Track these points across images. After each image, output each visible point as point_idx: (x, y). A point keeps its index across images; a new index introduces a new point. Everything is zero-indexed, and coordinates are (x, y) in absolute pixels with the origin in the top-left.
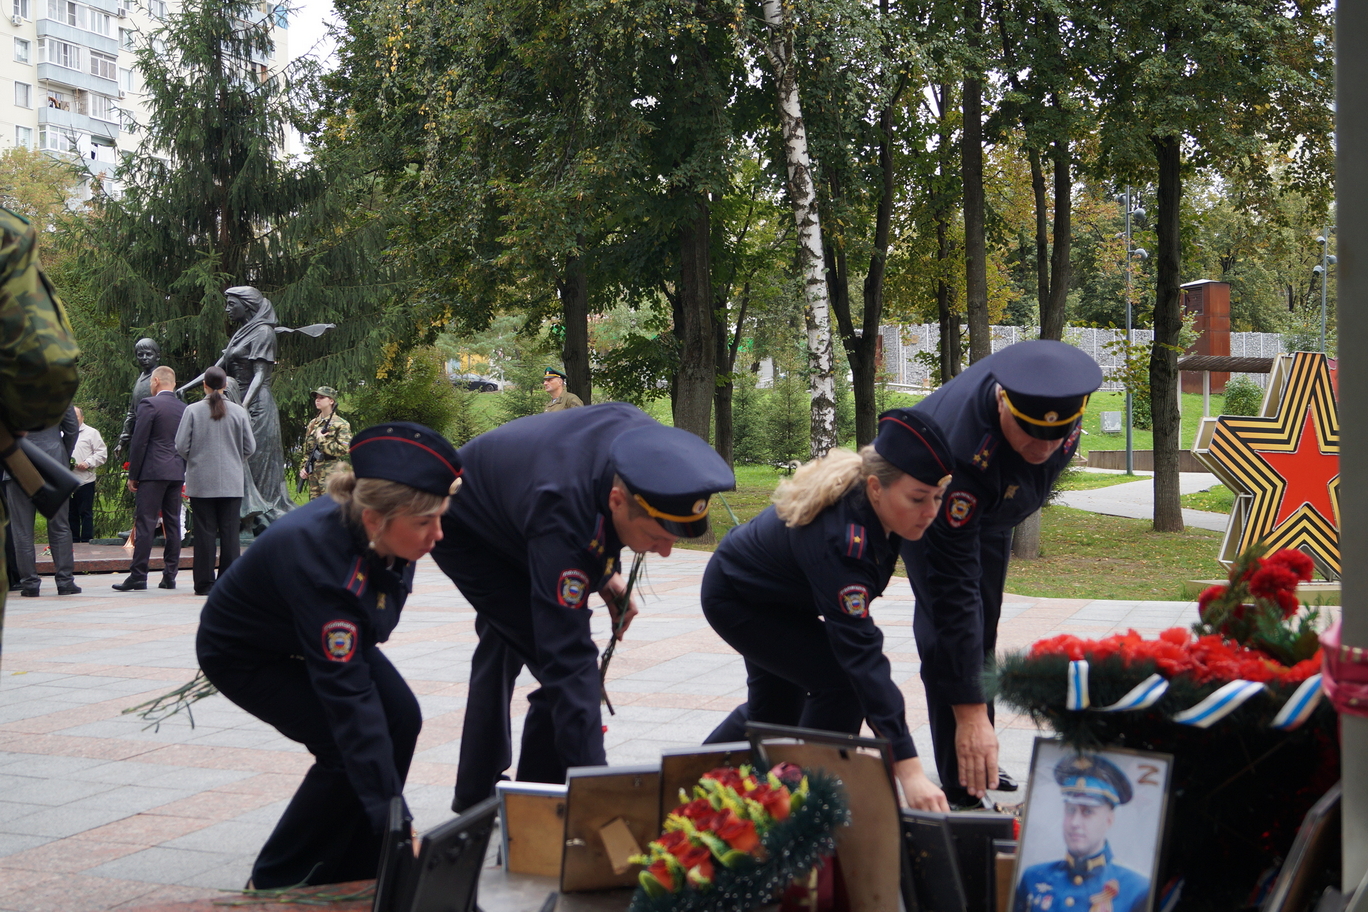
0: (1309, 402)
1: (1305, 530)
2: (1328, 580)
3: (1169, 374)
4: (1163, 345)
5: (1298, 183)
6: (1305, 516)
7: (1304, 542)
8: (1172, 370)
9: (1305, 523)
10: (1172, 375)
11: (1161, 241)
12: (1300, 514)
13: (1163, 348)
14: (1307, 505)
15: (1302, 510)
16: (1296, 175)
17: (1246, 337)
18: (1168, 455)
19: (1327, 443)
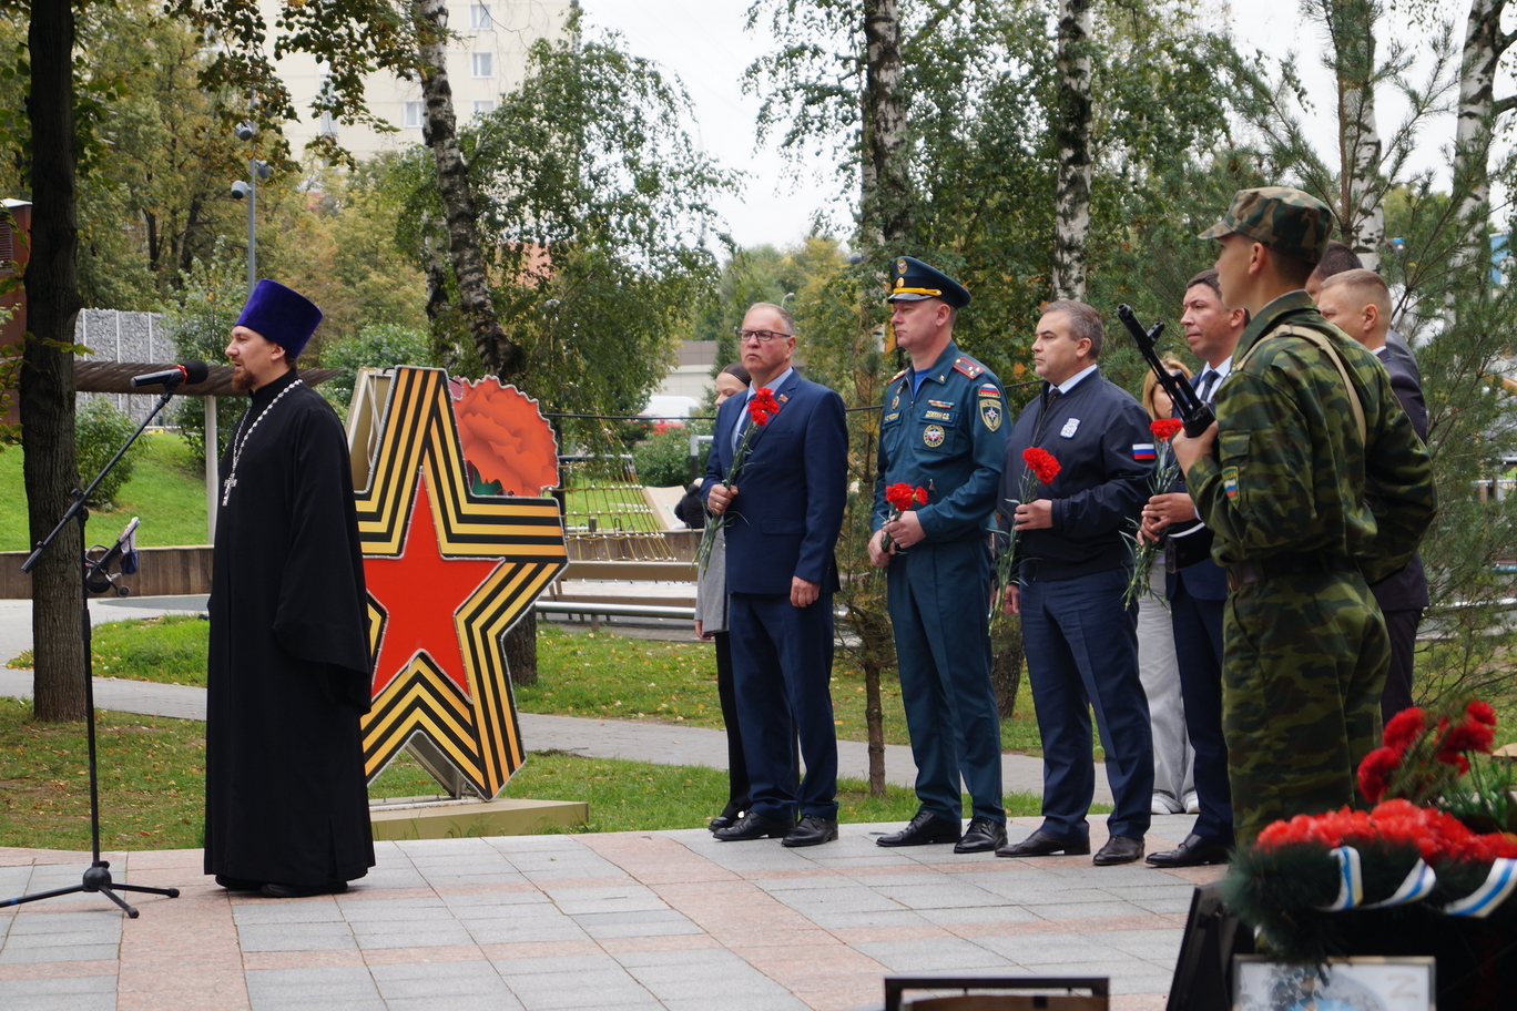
0: (420, 462)
1: (419, 702)
2: (453, 796)
3: (60, 399)
4: (47, 341)
5: (306, 35)
6: (418, 678)
7: (418, 725)
8: (65, 392)
9: (418, 690)
10: (66, 403)
11: (35, 127)
12: (410, 673)
13: (47, 349)
14: (422, 656)
15: (414, 665)
16: (304, 20)
17: (89, 318)
18: (62, 566)
19: (452, 538)
